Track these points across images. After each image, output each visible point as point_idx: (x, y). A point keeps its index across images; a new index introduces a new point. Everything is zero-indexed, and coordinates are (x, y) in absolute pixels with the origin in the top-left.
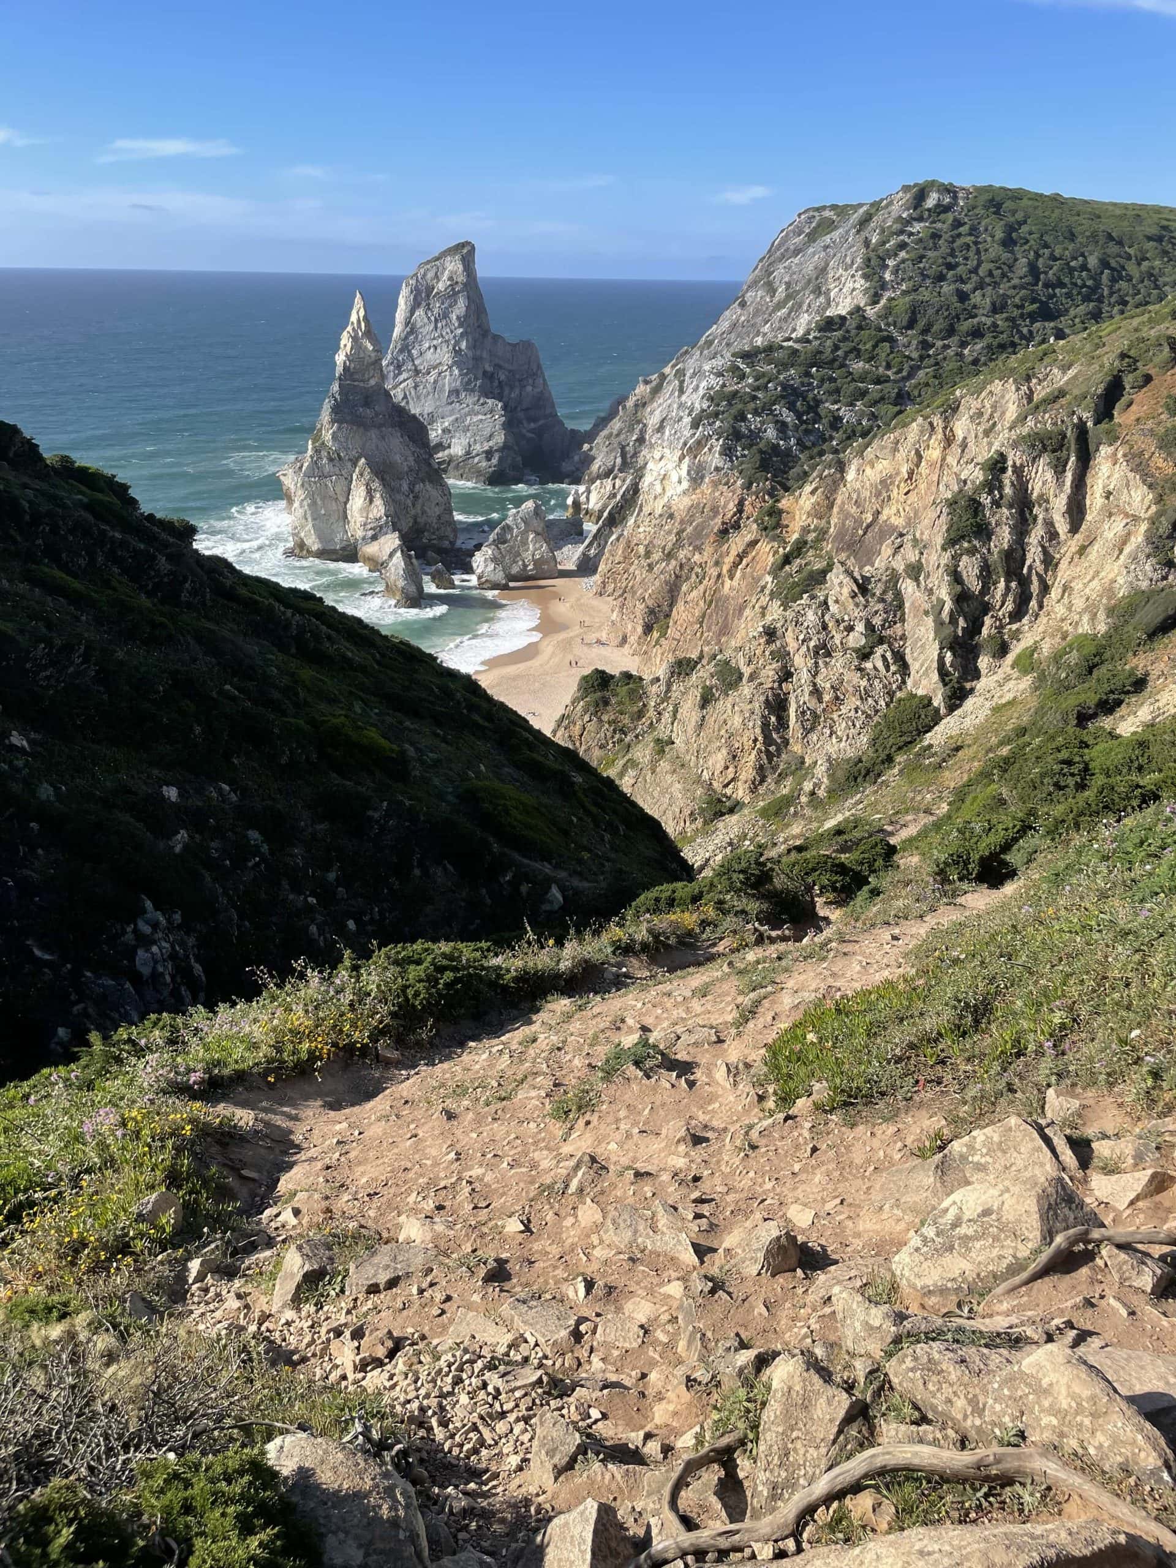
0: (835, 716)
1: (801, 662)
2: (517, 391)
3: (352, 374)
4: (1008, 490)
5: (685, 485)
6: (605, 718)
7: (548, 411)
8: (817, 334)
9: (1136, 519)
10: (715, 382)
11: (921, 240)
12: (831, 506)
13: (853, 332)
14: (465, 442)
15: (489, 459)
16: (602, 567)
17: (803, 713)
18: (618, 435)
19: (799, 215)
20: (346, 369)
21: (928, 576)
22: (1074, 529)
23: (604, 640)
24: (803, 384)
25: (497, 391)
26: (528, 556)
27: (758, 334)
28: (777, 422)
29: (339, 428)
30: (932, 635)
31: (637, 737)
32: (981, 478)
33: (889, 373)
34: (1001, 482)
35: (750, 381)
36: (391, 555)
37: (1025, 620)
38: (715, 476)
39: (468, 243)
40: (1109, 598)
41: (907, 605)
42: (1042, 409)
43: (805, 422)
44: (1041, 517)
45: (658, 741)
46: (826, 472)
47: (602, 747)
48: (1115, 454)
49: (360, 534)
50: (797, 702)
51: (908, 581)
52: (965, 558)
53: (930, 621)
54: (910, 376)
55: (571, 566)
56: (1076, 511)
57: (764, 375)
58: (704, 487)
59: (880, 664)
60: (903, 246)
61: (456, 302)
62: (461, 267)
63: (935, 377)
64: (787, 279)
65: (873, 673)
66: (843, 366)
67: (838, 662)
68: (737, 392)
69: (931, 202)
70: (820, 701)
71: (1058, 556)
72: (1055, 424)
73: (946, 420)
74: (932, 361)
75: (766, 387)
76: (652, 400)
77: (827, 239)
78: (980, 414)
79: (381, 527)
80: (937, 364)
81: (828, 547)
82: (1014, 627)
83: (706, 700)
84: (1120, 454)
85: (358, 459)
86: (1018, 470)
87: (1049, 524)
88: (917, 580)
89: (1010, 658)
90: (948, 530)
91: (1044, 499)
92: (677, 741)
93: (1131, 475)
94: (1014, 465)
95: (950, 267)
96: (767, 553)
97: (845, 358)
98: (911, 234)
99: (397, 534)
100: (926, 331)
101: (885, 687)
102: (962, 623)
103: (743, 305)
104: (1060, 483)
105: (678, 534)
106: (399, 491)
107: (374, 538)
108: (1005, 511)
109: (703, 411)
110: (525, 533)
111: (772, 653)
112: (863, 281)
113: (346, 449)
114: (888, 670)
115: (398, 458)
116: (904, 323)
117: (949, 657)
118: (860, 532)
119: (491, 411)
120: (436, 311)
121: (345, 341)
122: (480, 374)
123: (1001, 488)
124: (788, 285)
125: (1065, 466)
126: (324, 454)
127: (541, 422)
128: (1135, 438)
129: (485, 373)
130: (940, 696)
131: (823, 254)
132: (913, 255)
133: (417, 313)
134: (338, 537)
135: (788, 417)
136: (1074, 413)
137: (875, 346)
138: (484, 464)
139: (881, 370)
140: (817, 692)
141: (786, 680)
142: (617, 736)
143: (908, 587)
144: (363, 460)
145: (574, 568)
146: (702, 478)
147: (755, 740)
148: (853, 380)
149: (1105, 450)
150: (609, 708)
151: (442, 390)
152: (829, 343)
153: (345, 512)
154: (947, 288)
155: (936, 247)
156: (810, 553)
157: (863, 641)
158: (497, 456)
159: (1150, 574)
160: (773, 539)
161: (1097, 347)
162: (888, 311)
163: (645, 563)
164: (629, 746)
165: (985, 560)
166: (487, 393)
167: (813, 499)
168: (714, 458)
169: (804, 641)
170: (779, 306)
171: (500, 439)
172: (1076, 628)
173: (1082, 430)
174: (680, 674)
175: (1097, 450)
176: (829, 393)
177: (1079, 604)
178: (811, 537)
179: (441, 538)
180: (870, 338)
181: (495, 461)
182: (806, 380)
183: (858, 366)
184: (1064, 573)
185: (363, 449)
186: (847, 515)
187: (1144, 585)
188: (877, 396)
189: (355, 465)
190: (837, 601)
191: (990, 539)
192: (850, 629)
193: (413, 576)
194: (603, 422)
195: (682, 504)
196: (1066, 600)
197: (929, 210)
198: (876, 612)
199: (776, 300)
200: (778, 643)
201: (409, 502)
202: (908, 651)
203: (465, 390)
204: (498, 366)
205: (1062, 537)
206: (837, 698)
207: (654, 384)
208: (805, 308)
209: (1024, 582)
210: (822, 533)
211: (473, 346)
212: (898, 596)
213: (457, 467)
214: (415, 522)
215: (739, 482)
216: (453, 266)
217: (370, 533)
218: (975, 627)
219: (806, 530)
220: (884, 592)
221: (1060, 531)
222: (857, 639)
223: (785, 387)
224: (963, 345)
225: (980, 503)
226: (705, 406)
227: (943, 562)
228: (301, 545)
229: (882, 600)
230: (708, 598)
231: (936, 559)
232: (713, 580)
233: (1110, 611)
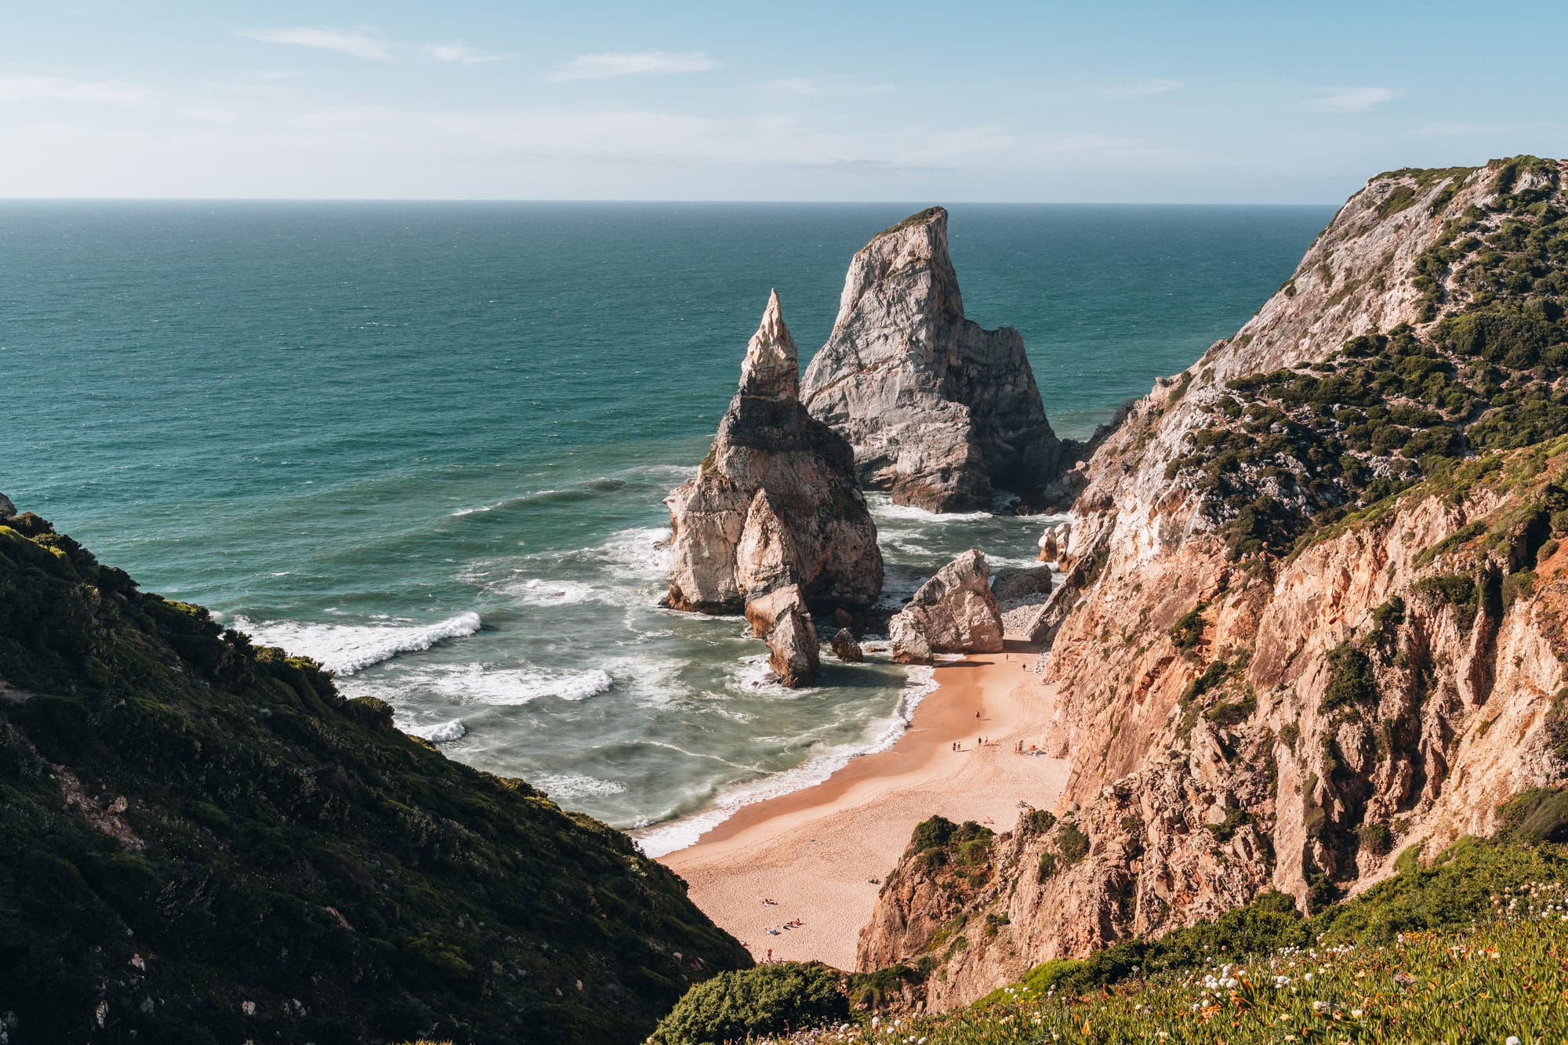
0: (1186, 910)
1: (1155, 835)
2: (992, 391)
3: (758, 387)
4: (1402, 646)
5: (1157, 549)
6: (940, 880)
7: (1033, 417)
8: (1345, 360)
9: (1542, 695)
10: (1201, 419)
11: (1499, 238)
12: (1256, 625)
13: (1395, 358)
14: (916, 457)
15: (945, 479)
16: (1058, 644)
17: (1150, 901)
18: (1123, 452)
19: (1371, 180)
20: (751, 380)
21: (1303, 743)
22: (1480, 698)
23: (1040, 747)
24: (1319, 425)
25: (965, 390)
26: (962, 622)
27: (1305, 334)
28: (1279, 474)
29: (737, 452)
30: (1301, 818)
31: (976, 908)
32: (1373, 628)
33: (1442, 412)
34: (1395, 634)
35: (1248, 419)
36: (780, 617)
37: (1417, 809)
38: (1194, 541)
39: (939, 209)
40: (1502, 794)
41: (1281, 776)
42: (1452, 548)
43: (1319, 475)
44: (1442, 681)
45: (991, 918)
46: (1251, 582)
47: (934, 917)
48: (1529, 612)
49: (750, 584)
50: (1144, 887)
51: (1284, 747)
52: (1345, 726)
53: (1299, 801)
54: (1472, 416)
55: (1024, 635)
56: (1483, 677)
57: (1266, 411)
58: (1179, 553)
59: (1241, 850)
60: (1473, 245)
61: (916, 282)
62: (926, 240)
63: (1506, 419)
64: (1347, 264)
65: (1232, 859)
66: (1375, 402)
67: (1196, 839)
68: (1229, 432)
69: (1522, 185)
70: (1170, 887)
71: (1459, 731)
72: (1462, 568)
73: (1378, 537)
74: (1504, 397)
75: (1267, 428)
76: (1171, 406)
77: (1399, 217)
78: (1412, 535)
79: (776, 577)
80: (1511, 401)
81: (1250, 675)
82: (1403, 816)
83: (1046, 872)
84: (1534, 612)
85: (755, 491)
86: (1417, 622)
87: (1452, 690)
88: (1292, 746)
89: (1394, 855)
90: (1327, 690)
91: (1446, 660)
92: (1013, 921)
93: (1542, 641)
94: (1412, 616)
95: (1538, 273)
96: (1179, 676)
97: (1381, 392)
98: (1486, 229)
99: (795, 587)
100: (1497, 357)
101: (1245, 878)
102: (1338, 806)
103: (1291, 293)
104: (1465, 644)
105: (1143, 612)
106: (805, 531)
107: (767, 590)
108: (1397, 672)
109: (1182, 456)
110: (959, 592)
111: (1124, 820)
112: (1414, 291)
113: (744, 477)
114: (1250, 857)
115: (808, 489)
116: (1467, 347)
117: (1317, 850)
118: (1283, 663)
119: (954, 418)
120: (889, 293)
121: (753, 347)
122: (943, 371)
123: (1394, 641)
124: (1349, 272)
125: (1472, 621)
126: (715, 483)
127: (1023, 430)
128: (1552, 594)
129: (950, 368)
130: (1303, 898)
131: (1393, 236)
132: (1486, 258)
133: (866, 295)
134: (722, 587)
135: (1296, 468)
136: (1485, 556)
137: (1423, 378)
138: (938, 486)
139: (1430, 408)
140: (1167, 877)
141: (1135, 857)
142: (953, 905)
143: (1282, 752)
144: (762, 492)
145: (1028, 639)
146: (1178, 541)
147: (1091, 932)
148: (1390, 421)
149: (1520, 606)
150: (946, 868)
151: (891, 389)
152: (1359, 372)
153: (734, 556)
154: (1531, 301)
155: (1520, 247)
156: (1229, 682)
157: (1223, 818)
158: (956, 475)
159: (1547, 770)
160: (1189, 658)
161: (1537, 470)
162: (1446, 330)
163: (1100, 646)
164: (965, 919)
165: (1369, 731)
166: (948, 394)
167: (1236, 613)
168: (1192, 518)
169: (1159, 810)
170: (1335, 300)
171: (962, 454)
172: (1466, 827)
173: (1494, 578)
174: (1034, 831)
175: (1512, 604)
176: (1356, 437)
177: (1475, 796)
178: (1233, 660)
179: (858, 591)
180: (1418, 365)
181: (953, 482)
182: (1324, 419)
183: (1398, 402)
184: (1466, 752)
185: (764, 477)
186: (1271, 640)
187: (1540, 782)
188: (1421, 442)
189: (752, 496)
190: (1198, 765)
191: (1377, 705)
192: (1211, 800)
193: (805, 643)
194: (1105, 432)
195: (1152, 573)
196: (1462, 789)
197: (1515, 198)
198: (1242, 783)
199: (1333, 290)
200: (1132, 808)
201: (817, 545)
202: (1276, 835)
203: (922, 390)
204: (969, 360)
205: (1467, 708)
206: (1189, 887)
207: (1175, 387)
208: (1364, 305)
209: (1417, 761)
210: (1245, 656)
211: (936, 335)
212: (1272, 764)
213: (903, 489)
214: (824, 569)
215: (1225, 551)
216: (916, 239)
217: (762, 585)
218: (1355, 813)
219: (1226, 651)
220: (1255, 758)
221: (1465, 702)
222: (1216, 815)
223: (1293, 427)
224: (1550, 376)
225: (1367, 659)
226: (1185, 450)
227: (1320, 728)
228: (678, 595)
229: (1250, 768)
230: (1115, 724)
231: (1313, 724)
232: (1122, 701)
233: (1500, 811)
